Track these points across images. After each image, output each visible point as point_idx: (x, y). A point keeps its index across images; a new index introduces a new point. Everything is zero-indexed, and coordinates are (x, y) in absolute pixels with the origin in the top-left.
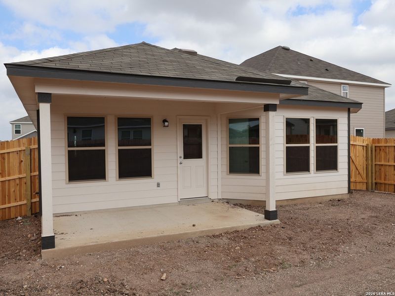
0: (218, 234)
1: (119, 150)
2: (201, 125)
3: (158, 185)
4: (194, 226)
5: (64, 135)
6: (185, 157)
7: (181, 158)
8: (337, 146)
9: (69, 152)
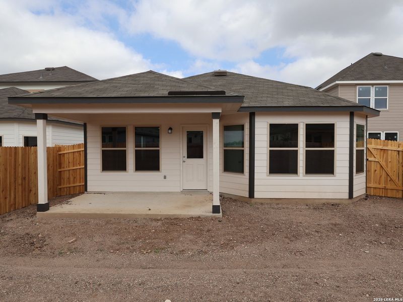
0: (159, 218)
1: (136, 150)
2: (202, 132)
3: (165, 177)
5: (99, 139)
6: (188, 157)
7: (184, 157)
8: (333, 151)
9: (103, 151)
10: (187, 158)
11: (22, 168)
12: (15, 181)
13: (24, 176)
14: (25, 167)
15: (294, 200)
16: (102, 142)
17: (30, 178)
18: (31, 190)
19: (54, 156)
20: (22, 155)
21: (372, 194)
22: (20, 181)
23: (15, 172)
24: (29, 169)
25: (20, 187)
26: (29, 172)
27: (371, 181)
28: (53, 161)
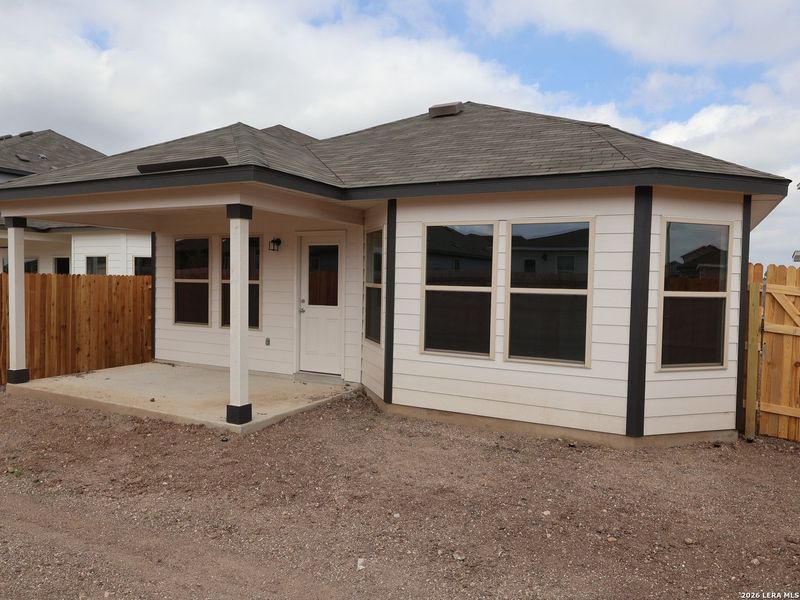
1: (223, 285)
2: (338, 247)
3: (268, 342)
4: (153, 400)
5: (171, 263)
6: (312, 302)
7: (303, 301)
8: (584, 298)
9: (177, 284)
10: (310, 304)
11: (59, 311)
12: (43, 332)
13: (62, 323)
14: (65, 308)
15: (481, 420)
16: (176, 269)
17: (77, 327)
18: (79, 349)
19: (135, 292)
20: (59, 289)
21: (783, 435)
22: (54, 332)
23: (43, 317)
24: (74, 312)
25: (54, 343)
26: (74, 317)
27: (780, 395)
28: (135, 300)
